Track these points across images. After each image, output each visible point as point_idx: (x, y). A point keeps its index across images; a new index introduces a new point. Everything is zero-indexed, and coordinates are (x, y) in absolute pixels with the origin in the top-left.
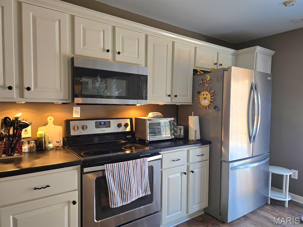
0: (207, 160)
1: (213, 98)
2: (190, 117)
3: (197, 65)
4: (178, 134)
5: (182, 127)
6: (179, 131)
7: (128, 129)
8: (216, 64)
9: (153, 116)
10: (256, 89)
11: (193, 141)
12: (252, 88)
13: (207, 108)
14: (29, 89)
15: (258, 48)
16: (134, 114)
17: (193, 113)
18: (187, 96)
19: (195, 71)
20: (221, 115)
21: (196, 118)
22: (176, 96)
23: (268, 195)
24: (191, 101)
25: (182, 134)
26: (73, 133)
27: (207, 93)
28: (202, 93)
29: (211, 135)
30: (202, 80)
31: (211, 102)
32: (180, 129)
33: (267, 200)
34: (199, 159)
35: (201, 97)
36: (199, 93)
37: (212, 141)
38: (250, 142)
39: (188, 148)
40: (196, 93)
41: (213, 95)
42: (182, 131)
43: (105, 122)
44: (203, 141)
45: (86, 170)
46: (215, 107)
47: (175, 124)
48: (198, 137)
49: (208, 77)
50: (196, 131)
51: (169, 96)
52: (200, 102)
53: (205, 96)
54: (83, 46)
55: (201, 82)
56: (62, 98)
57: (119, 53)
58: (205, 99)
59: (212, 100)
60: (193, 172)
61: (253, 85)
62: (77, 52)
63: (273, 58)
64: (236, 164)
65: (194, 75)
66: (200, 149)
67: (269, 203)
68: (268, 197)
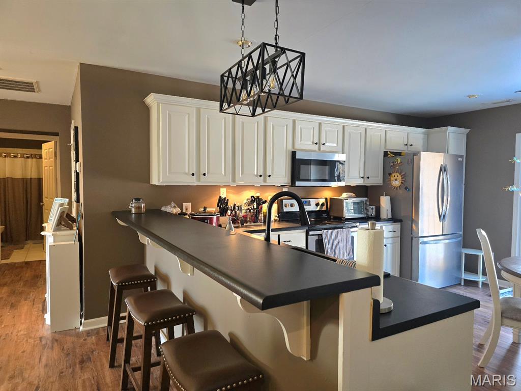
0: (398, 237)
1: (404, 179)
2: (381, 197)
3: (387, 148)
4: (370, 214)
5: (374, 207)
6: (370, 210)
7: (324, 208)
8: (406, 145)
9: (347, 196)
10: (445, 171)
11: (385, 219)
12: (441, 170)
13: (398, 189)
14: (269, 176)
15: (450, 129)
16: (328, 194)
17: (384, 193)
18: (378, 177)
19: (386, 154)
20: (411, 196)
21: (388, 198)
22: (368, 178)
23: (462, 275)
24: (381, 182)
25: (374, 213)
26: (285, 210)
27: (398, 175)
28: (393, 175)
29: (402, 214)
30: (393, 162)
31: (402, 183)
32: (372, 209)
33: (461, 281)
34: (391, 235)
35: (392, 178)
36: (390, 174)
37: (402, 219)
38: (440, 220)
39: (381, 225)
40: (387, 174)
41: (403, 177)
42: (374, 210)
43: (306, 201)
44: (394, 219)
45: (311, 233)
46: (406, 188)
47: (368, 203)
48: (390, 216)
49: (399, 160)
50: (387, 210)
51: (362, 178)
52: (391, 183)
53: (396, 177)
54: (300, 141)
55: (392, 164)
56: (286, 182)
57: (324, 144)
58: (396, 180)
59: (403, 182)
60: (385, 246)
61: (442, 167)
62: (297, 147)
63: (468, 136)
64: (426, 239)
65: (384, 157)
66: (392, 226)
67: (463, 284)
68: (461, 278)
